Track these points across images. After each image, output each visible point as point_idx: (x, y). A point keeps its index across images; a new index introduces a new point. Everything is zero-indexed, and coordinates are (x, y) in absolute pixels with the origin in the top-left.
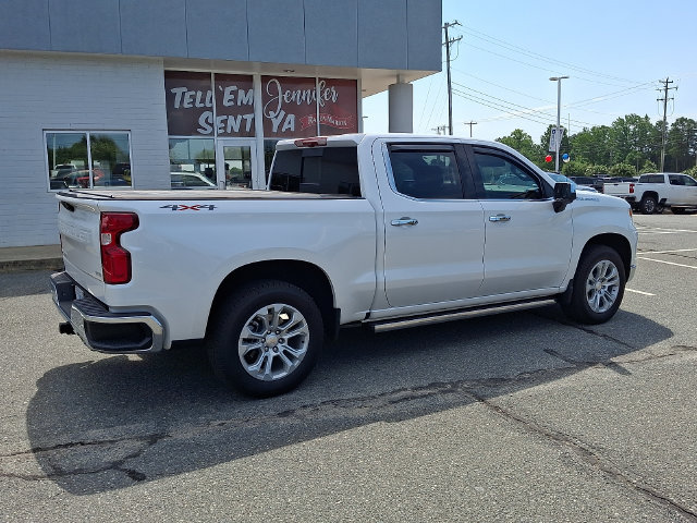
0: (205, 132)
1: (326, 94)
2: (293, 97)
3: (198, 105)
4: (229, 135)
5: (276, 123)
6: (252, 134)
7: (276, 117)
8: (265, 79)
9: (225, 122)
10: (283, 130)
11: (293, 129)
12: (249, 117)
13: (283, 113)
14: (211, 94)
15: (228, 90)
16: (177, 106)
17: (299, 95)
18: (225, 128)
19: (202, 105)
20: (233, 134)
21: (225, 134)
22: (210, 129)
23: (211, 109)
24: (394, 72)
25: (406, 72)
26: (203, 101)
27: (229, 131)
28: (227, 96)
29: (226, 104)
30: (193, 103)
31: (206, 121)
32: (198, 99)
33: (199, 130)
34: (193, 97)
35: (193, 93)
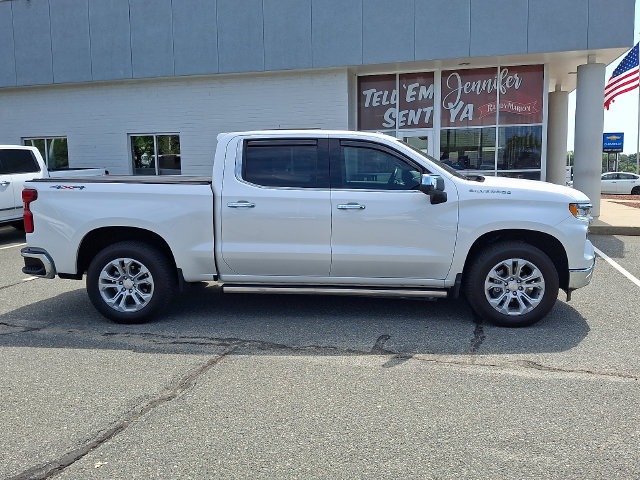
0: (389, 126)
1: (507, 82)
2: (473, 88)
3: (384, 103)
4: (410, 127)
5: (454, 114)
6: (430, 125)
7: (455, 108)
8: (445, 74)
9: (406, 116)
10: (461, 119)
11: (470, 119)
12: (428, 110)
13: (462, 103)
14: (396, 92)
15: (411, 87)
16: (367, 105)
17: (478, 86)
18: (406, 121)
19: (387, 103)
20: (413, 126)
21: (406, 126)
22: (392, 123)
23: (394, 106)
24: (586, 52)
25: (598, 51)
26: (388, 99)
27: (409, 123)
28: (410, 92)
29: (408, 100)
30: (381, 102)
31: (390, 116)
32: (385, 98)
33: (384, 124)
34: (381, 96)
35: (381, 93)
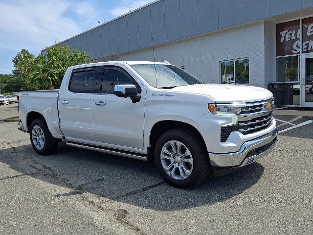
0: (296, 52)
3: (293, 38)
4: (309, 52)
9: (307, 45)
14: (300, 31)
15: (310, 26)
16: (282, 41)
18: (307, 48)
19: (295, 37)
20: (311, 51)
21: (307, 51)
22: (298, 50)
23: (299, 39)
26: (296, 35)
27: (309, 49)
28: (310, 30)
29: (309, 34)
30: (291, 38)
31: (297, 46)
32: (293, 35)
33: (293, 51)
34: (291, 34)
35: (291, 32)
